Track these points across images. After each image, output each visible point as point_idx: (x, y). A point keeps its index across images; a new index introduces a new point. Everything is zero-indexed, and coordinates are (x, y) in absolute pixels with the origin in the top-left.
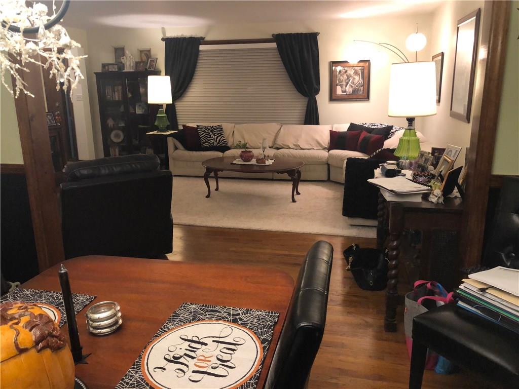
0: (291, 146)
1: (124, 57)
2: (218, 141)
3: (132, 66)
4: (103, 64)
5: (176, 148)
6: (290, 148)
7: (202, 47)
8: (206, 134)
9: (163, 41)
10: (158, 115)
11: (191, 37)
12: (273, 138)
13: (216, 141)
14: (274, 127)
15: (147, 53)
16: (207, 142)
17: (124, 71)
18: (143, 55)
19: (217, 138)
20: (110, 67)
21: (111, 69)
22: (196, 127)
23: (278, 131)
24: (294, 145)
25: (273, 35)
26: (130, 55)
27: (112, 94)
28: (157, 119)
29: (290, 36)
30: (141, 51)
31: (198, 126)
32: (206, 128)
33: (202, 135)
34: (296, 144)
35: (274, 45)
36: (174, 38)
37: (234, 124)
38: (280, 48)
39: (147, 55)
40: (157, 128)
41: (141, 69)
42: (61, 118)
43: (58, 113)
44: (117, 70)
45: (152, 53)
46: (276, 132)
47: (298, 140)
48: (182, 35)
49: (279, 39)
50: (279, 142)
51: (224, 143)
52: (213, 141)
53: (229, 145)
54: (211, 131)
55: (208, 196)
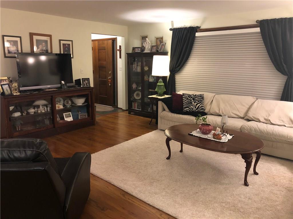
0: (262, 119)
1: (145, 43)
2: (197, 107)
3: (149, 49)
4: (133, 48)
5: (164, 110)
6: (260, 122)
7: (197, 34)
8: (188, 101)
9: (171, 31)
10: (158, 84)
11: (191, 27)
12: (246, 109)
13: (195, 108)
14: (249, 100)
15: (160, 40)
16: (188, 107)
17: (144, 52)
18: (158, 41)
19: (197, 105)
20: (136, 49)
21: (137, 51)
22: (182, 94)
23: (252, 104)
24: (265, 119)
25: (257, 21)
26: (149, 41)
27: (137, 67)
28: (157, 86)
29: (274, 21)
30: (157, 39)
31: (183, 94)
32: (190, 96)
33: (185, 101)
34: (266, 118)
35: (258, 30)
36: (179, 28)
37: (214, 94)
38: (262, 32)
39: (161, 41)
40: (156, 93)
41: (154, 51)
42: (111, 81)
43: (110, 78)
44: (140, 52)
45: (164, 39)
46: (250, 104)
47: (269, 115)
48: (184, 26)
49: (263, 24)
50: (251, 115)
51: (202, 109)
52: (193, 107)
53: (206, 111)
54: (193, 99)
55: (168, 158)
